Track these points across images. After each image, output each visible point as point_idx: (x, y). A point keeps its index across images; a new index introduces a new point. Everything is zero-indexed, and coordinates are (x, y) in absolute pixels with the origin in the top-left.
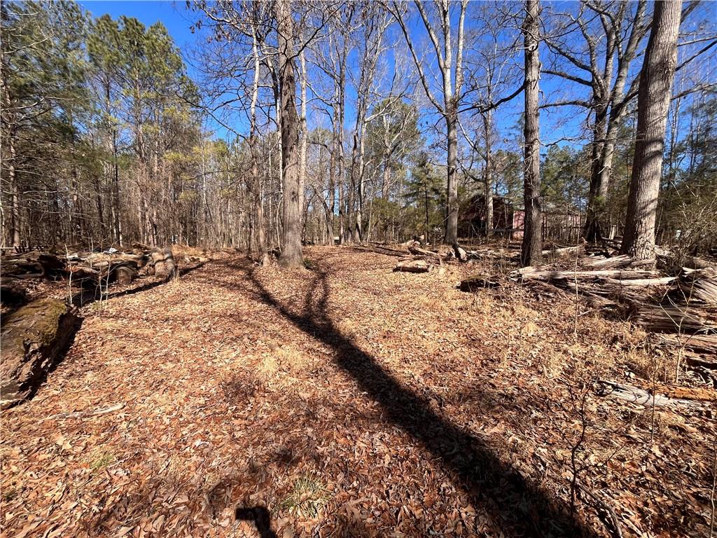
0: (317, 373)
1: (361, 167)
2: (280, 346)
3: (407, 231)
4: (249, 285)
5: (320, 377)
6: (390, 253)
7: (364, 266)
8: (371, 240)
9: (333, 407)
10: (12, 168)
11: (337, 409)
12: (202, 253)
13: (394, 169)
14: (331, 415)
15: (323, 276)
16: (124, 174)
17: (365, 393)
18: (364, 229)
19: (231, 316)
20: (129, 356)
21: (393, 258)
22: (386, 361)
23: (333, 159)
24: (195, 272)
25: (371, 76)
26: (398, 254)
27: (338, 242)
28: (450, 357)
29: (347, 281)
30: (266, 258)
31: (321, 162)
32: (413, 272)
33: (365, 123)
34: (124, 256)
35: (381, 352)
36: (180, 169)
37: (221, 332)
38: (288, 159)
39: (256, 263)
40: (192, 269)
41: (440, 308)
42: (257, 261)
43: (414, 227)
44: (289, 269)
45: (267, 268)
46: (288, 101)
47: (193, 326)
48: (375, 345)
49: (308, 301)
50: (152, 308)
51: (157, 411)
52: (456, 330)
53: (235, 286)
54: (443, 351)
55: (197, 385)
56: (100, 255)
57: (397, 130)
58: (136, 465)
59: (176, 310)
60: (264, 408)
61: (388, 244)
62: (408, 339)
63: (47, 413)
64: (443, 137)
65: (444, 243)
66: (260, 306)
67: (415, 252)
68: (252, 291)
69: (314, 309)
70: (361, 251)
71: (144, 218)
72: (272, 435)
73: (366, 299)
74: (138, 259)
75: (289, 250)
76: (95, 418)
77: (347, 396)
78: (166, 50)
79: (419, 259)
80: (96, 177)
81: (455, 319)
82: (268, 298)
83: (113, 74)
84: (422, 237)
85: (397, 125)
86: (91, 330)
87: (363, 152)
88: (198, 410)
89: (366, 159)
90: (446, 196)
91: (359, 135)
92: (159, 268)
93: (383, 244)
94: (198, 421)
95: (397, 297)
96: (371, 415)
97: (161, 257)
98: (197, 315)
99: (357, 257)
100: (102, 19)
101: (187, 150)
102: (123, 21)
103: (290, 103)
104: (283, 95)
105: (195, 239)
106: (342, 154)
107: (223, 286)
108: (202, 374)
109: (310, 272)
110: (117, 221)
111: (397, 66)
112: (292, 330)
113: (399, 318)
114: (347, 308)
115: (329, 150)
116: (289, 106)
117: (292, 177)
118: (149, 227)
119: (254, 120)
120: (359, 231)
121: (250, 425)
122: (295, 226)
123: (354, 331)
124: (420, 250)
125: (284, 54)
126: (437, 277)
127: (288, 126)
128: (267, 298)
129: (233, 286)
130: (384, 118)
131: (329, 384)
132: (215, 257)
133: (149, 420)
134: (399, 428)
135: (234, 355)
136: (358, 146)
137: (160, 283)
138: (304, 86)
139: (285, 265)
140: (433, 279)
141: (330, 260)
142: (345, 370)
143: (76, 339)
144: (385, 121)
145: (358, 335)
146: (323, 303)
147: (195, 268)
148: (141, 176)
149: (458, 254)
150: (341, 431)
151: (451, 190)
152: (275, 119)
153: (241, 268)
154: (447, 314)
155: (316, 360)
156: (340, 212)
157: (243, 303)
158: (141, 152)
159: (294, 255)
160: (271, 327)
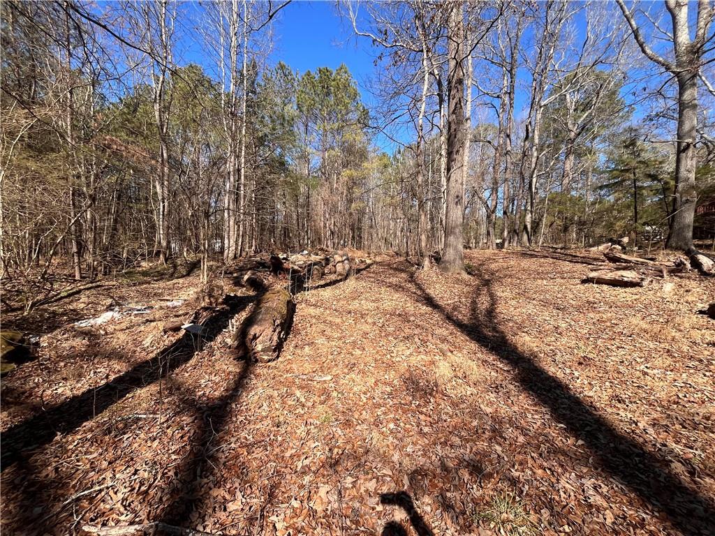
0: (497, 387)
1: (534, 160)
2: (452, 352)
3: (598, 231)
4: (413, 288)
5: (500, 394)
6: (574, 259)
7: (538, 274)
8: (543, 243)
9: (524, 432)
10: (253, 195)
11: (527, 435)
12: (367, 255)
13: (579, 156)
14: (521, 439)
15: (487, 283)
16: (314, 193)
17: (562, 425)
18: (534, 231)
19: (400, 315)
20: (329, 338)
21: (579, 266)
22: (586, 393)
23: (498, 154)
24: (364, 272)
25: (552, 52)
26: (586, 261)
27: (500, 246)
28: (702, 411)
29: (517, 291)
30: (426, 262)
31: (482, 160)
32: (614, 286)
33: (541, 107)
34: (314, 258)
35: (578, 381)
36: (353, 183)
37: (393, 329)
38: (453, 163)
39: (416, 266)
40: (362, 270)
41: (669, 338)
42: (418, 265)
43: (610, 226)
44: (450, 274)
45: (427, 271)
46: (456, 104)
47: (370, 321)
48: (568, 371)
49: (474, 309)
50: (338, 301)
51: (355, 389)
52: (707, 374)
53: (400, 287)
54: (685, 399)
55: (382, 373)
56: (299, 256)
57: (587, 106)
58: (348, 429)
59: (355, 305)
60: (446, 410)
61: (569, 249)
62: (619, 373)
63: (287, 372)
64: (671, 103)
65: (666, 247)
66: (425, 309)
67: (614, 260)
68: (415, 293)
69: (481, 318)
70: (532, 256)
71: (325, 227)
72: (457, 440)
73: (547, 313)
74: (323, 260)
75: (450, 255)
76: (315, 382)
77: (539, 424)
78: (347, 85)
79: (625, 269)
80: (297, 196)
81: (701, 357)
82: (431, 302)
83: (310, 114)
84: (626, 240)
85: (587, 100)
86: (302, 314)
87: (537, 141)
88: (386, 397)
89: (540, 149)
90: (672, 183)
91: (533, 123)
92: (339, 268)
93: (561, 249)
94: (388, 406)
95: (592, 315)
96: (575, 455)
97: (340, 259)
98: (371, 311)
99: (526, 263)
100: (305, 75)
101: (357, 166)
102: (318, 72)
103: (458, 106)
104: (451, 100)
105: (360, 242)
106: (509, 148)
107: (389, 286)
108: (385, 365)
109: (472, 278)
110: (308, 229)
111: (589, 28)
112: (461, 338)
113: (599, 342)
114: (523, 322)
115: (493, 146)
116: (458, 109)
117: (457, 181)
118: (329, 233)
119: (422, 130)
120: (527, 233)
121: (435, 424)
122: (457, 230)
123: (536, 349)
124: (624, 256)
125: (455, 58)
126: (659, 294)
127: (455, 130)
128: (429, 301)
129: (398, 288)
130: (568, 96)
131: (512, 403)
132: (378, 259)
133: (351, 395)
134: (622, 484)
135: (408, 352)
136: (530, 135)
137: (341, 280)
138: (469, 84)
139: (446, 269)
140: (651, 296)
141: (493, 266)
142: (531, 392)
143: (294, 319)
144: (568, 100)
145: (542, 355)
146: (491, 313)
147: (364, 269)
148: (325, 192)
149: (696, 265)
150: (538, 462)
151: (683, 173)
152: (438, 125)
153: (402, 271)
154: (685, 348)
155: (493, 374)
156: (505, 213)
157: (409, 305)
158: (325, 173)
159: (455, 259)
160: (438, 331)
